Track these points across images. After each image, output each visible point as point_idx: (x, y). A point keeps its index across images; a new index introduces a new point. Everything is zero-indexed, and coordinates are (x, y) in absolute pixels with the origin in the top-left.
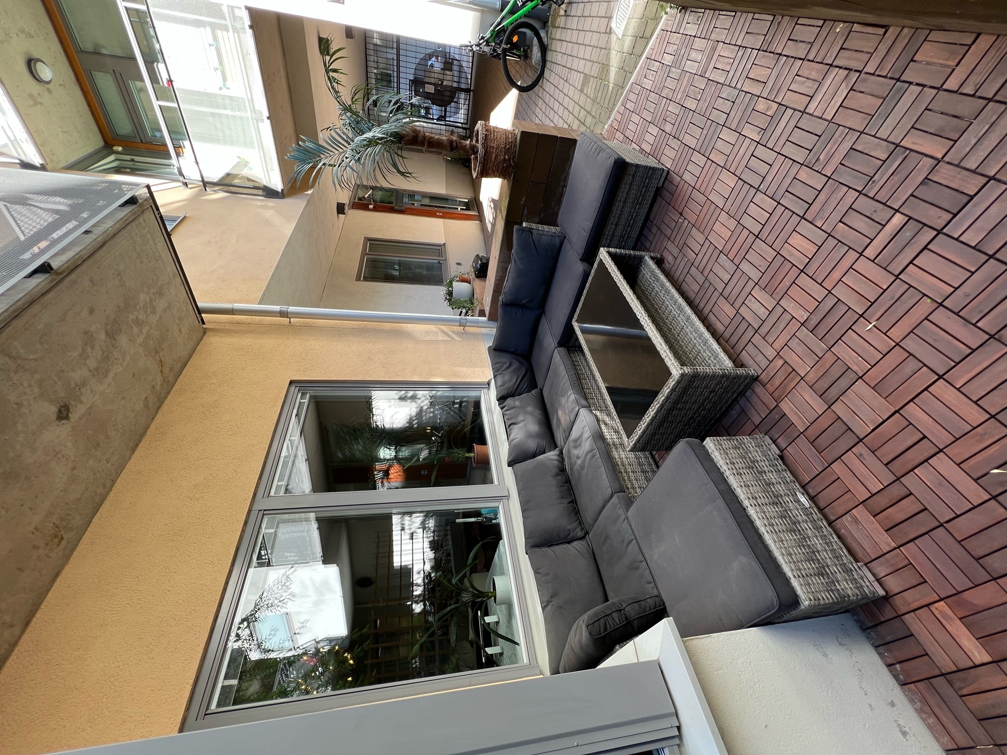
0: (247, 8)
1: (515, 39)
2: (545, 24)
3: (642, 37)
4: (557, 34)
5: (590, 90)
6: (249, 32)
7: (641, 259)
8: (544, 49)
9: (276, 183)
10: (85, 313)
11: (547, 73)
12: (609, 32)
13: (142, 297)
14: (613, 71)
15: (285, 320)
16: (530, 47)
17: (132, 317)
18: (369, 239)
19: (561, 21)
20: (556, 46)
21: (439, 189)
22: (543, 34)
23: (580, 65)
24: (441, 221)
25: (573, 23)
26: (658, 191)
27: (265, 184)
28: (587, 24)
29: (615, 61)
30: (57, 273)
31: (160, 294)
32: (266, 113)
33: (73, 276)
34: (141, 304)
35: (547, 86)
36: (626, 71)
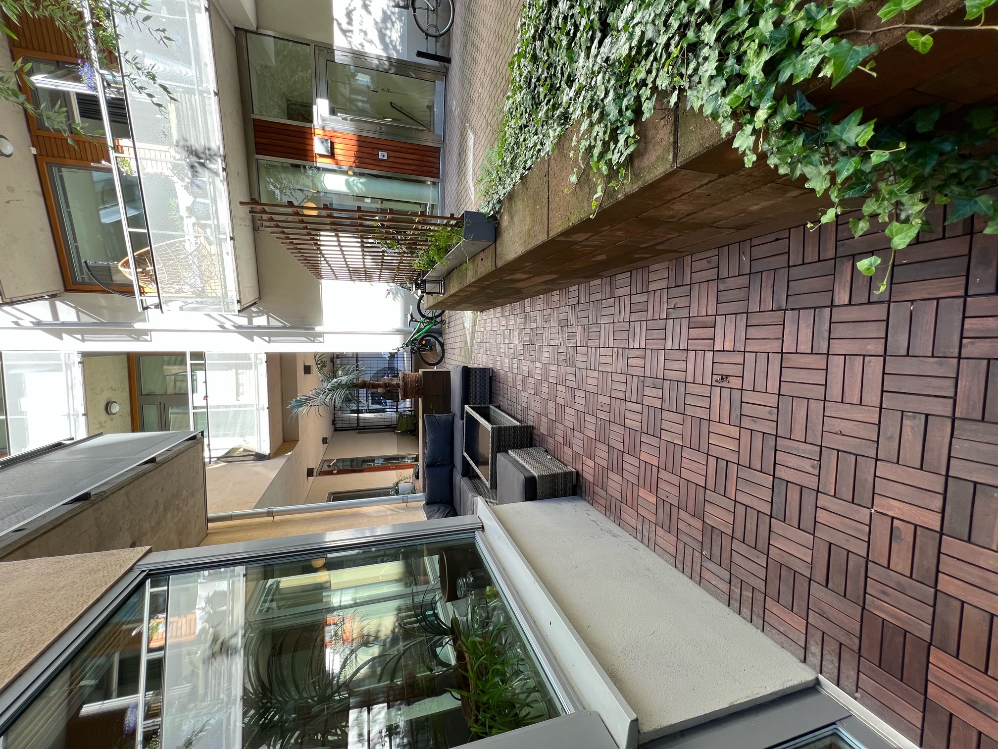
0: (266, 353)
1: (424, 342)
2: (441, 334)
3: (474, 325)
4: (447, 336)
5: (463, 354)
6: (265, 365)
7: (488, 407)
8: (442, 345)
9: (266, 450)
10: (160, 490)
11: (446, 355)
12: (465, 328)
13: (184, 492)
14: (469, 341)
15: (270, 519)
16: (435, 346)
17: (177, 503)
18: (333, 494)
19: (447, 331)
20: (447, 341)
21: (393, 451)
22: (440, 339)
23: (458, 345)
24: (394, 471)
25: (452, 330)
26: (491, 378)
27: (257, 451)
28: (457, 328)
29: (468, 337)
30: (158, 463)
31: (192, 495)
32: (267, 405)
33: (162, 467)
34: (183, 497)
35: (447, 361)
36: (472, 339)
